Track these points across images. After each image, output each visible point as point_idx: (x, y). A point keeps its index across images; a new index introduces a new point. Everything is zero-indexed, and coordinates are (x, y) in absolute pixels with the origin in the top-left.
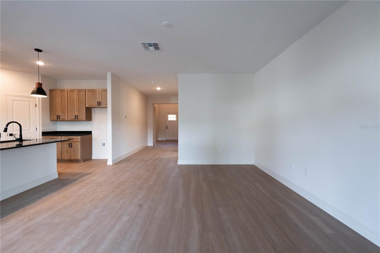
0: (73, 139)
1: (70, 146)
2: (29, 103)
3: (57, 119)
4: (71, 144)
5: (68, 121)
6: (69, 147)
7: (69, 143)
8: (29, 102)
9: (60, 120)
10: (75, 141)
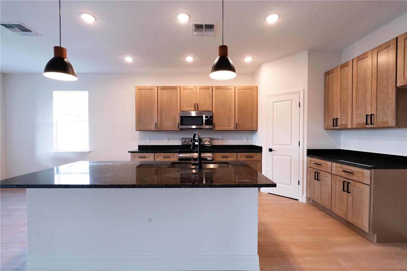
0: (353, 173)
1: (346, 188)
2: (292, 103)
3: (333, 126)
4: (348, 183)
5: (352, 129)
6: (344, 191)
7: (345, 180)
8: (291, 101)
9: (339, 128)
10: (356, 178)
